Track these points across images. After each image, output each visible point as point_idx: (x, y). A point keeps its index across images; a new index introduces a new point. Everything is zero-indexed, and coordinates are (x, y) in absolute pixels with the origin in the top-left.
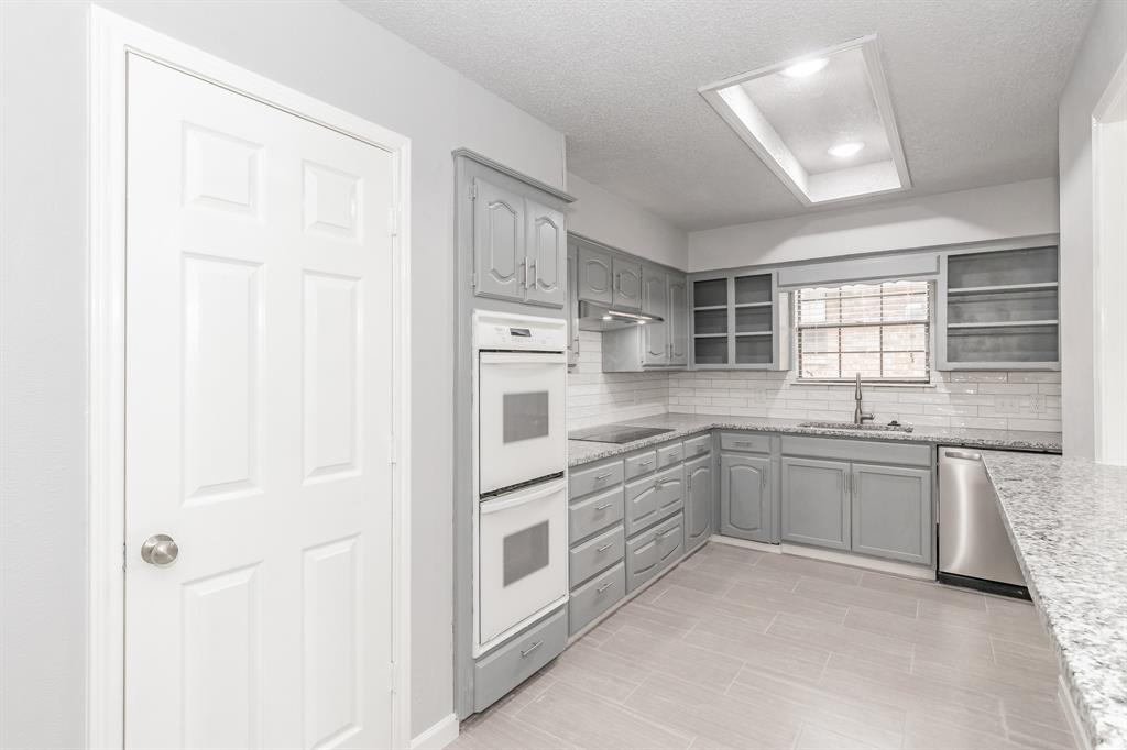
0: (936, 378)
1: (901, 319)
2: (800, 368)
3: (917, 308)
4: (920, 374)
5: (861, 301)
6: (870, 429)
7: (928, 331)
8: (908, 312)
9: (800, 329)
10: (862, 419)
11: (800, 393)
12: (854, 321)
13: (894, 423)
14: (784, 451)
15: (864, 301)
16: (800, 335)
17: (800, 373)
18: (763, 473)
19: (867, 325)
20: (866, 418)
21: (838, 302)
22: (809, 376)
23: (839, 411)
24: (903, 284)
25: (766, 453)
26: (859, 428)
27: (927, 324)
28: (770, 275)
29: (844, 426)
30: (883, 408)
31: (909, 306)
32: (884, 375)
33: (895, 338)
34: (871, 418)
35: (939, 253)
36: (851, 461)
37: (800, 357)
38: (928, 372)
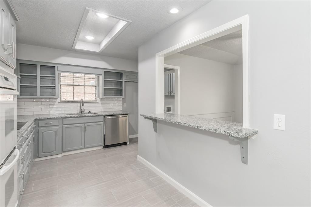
0: (98, 100)
1: (89, 85)
2: (61, 97)
3: (93, 82)
4: (94, 99)
5: (79, 79)
6: (85, 114)
7: (96, 88)
8: (91, 83)
9: (61, 85)
10: (82, 111)
11: (62, 106)
12: (77, 84)
13: (90, 112)
14: (64, 124)
15: (80, 79)
16: (61, 87)
17: (61, 99)
18: (57, 132)
19: (81, 86)
20: (83, 111)
21: (73, 78)
22: (64, 100)
23: (75, 110)
24: (90, 76)
25: (58, 125)
26: (82, 114)
27: (96, 87)
28: (55, 67)
29: (77, 114)
30: (87, 108)
31: (91, 82)
32: (86, 99)
33: (88, 89)
34: (84, 111)
35: (102, 70)
36: (84, 123)
37: (61, 94)
38: (96, 98)
